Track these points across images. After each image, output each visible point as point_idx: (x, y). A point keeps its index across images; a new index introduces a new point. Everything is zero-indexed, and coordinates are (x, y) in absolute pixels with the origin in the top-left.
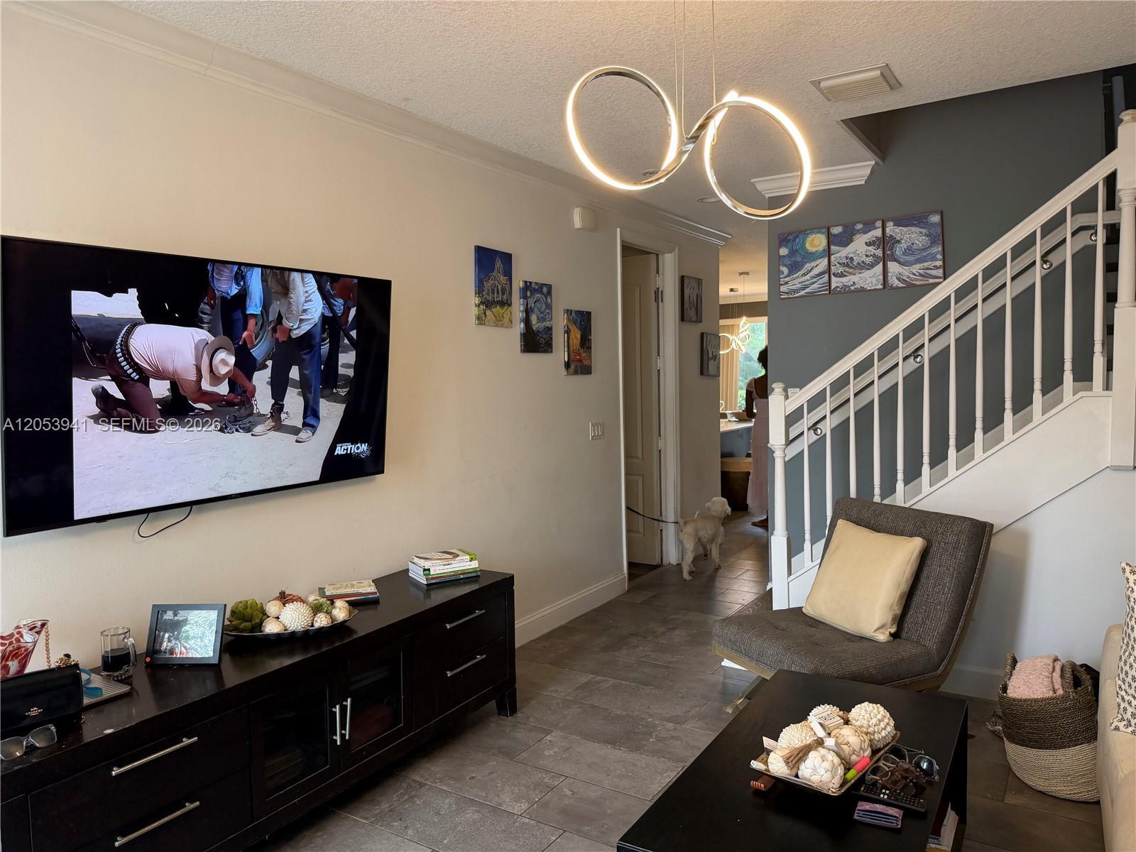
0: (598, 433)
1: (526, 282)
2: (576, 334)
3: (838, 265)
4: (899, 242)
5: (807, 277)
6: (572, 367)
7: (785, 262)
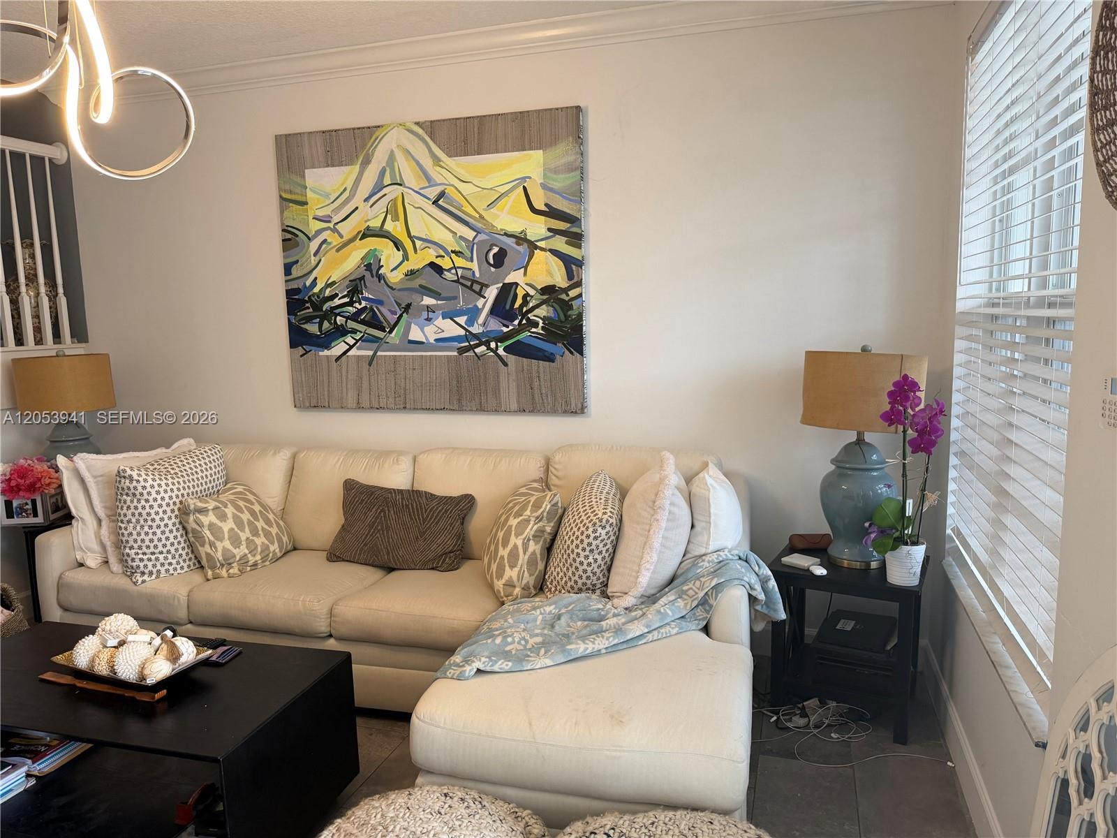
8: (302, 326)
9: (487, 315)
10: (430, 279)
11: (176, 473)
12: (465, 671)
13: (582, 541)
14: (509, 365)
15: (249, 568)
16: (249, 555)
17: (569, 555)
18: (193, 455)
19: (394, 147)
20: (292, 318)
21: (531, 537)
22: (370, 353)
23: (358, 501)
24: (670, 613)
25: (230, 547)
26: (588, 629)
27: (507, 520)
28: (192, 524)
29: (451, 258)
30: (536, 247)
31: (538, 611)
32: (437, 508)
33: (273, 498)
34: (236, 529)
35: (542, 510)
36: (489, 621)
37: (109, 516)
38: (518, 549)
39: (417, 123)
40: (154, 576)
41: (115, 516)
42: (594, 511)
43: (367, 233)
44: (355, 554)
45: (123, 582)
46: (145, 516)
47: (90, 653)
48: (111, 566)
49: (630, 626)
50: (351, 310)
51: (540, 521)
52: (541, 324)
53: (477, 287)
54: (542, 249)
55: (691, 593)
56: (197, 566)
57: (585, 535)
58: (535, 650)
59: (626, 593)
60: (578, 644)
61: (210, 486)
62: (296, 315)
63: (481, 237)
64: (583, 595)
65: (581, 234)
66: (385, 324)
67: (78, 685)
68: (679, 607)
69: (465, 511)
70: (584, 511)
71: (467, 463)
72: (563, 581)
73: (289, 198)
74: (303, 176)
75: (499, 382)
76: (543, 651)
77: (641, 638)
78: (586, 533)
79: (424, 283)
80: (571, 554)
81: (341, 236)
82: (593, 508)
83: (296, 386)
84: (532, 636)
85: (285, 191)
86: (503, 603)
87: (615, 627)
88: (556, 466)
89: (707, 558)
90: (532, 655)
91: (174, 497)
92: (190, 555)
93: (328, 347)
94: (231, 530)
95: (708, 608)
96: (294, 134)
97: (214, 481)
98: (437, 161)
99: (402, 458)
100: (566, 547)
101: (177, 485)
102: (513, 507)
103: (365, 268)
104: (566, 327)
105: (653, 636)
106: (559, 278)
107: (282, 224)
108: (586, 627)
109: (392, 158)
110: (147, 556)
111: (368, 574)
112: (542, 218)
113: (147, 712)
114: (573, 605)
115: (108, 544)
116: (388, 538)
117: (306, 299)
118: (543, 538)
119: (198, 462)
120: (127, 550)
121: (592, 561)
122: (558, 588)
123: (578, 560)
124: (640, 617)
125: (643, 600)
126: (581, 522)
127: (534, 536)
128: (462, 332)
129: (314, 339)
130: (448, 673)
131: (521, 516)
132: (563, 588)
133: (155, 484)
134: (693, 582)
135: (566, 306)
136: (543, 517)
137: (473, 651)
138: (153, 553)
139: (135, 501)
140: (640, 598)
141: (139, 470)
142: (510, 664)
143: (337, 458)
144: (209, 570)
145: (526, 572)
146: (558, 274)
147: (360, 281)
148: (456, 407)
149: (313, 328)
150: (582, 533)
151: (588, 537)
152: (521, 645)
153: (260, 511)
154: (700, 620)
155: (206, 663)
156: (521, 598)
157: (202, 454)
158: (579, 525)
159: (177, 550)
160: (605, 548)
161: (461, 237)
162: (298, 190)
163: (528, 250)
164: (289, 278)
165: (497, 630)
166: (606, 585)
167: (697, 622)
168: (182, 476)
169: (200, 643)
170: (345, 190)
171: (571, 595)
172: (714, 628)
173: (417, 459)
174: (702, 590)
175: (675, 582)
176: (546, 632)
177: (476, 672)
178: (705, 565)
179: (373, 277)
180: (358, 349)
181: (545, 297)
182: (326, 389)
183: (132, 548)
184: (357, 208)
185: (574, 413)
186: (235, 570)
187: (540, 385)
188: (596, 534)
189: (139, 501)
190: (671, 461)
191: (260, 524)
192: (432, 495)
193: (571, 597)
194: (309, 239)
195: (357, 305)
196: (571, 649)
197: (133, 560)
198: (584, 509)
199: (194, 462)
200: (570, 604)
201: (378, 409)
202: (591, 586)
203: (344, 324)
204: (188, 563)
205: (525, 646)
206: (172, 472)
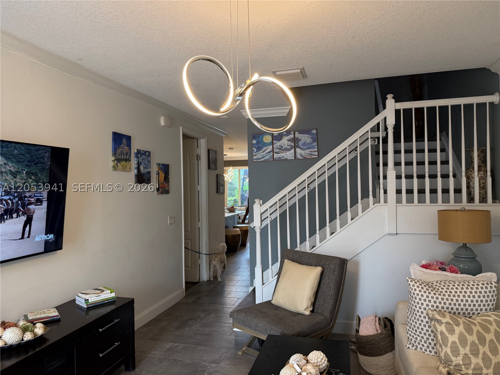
0: (172, 221)
1: (138, 150)
2: (162, 175)
3: (276, 149)
4: (300, 140)
5: (264, 153)
6: (160, 190)
7: (255, 146)
40: (414, 348)
46: (413, 310)
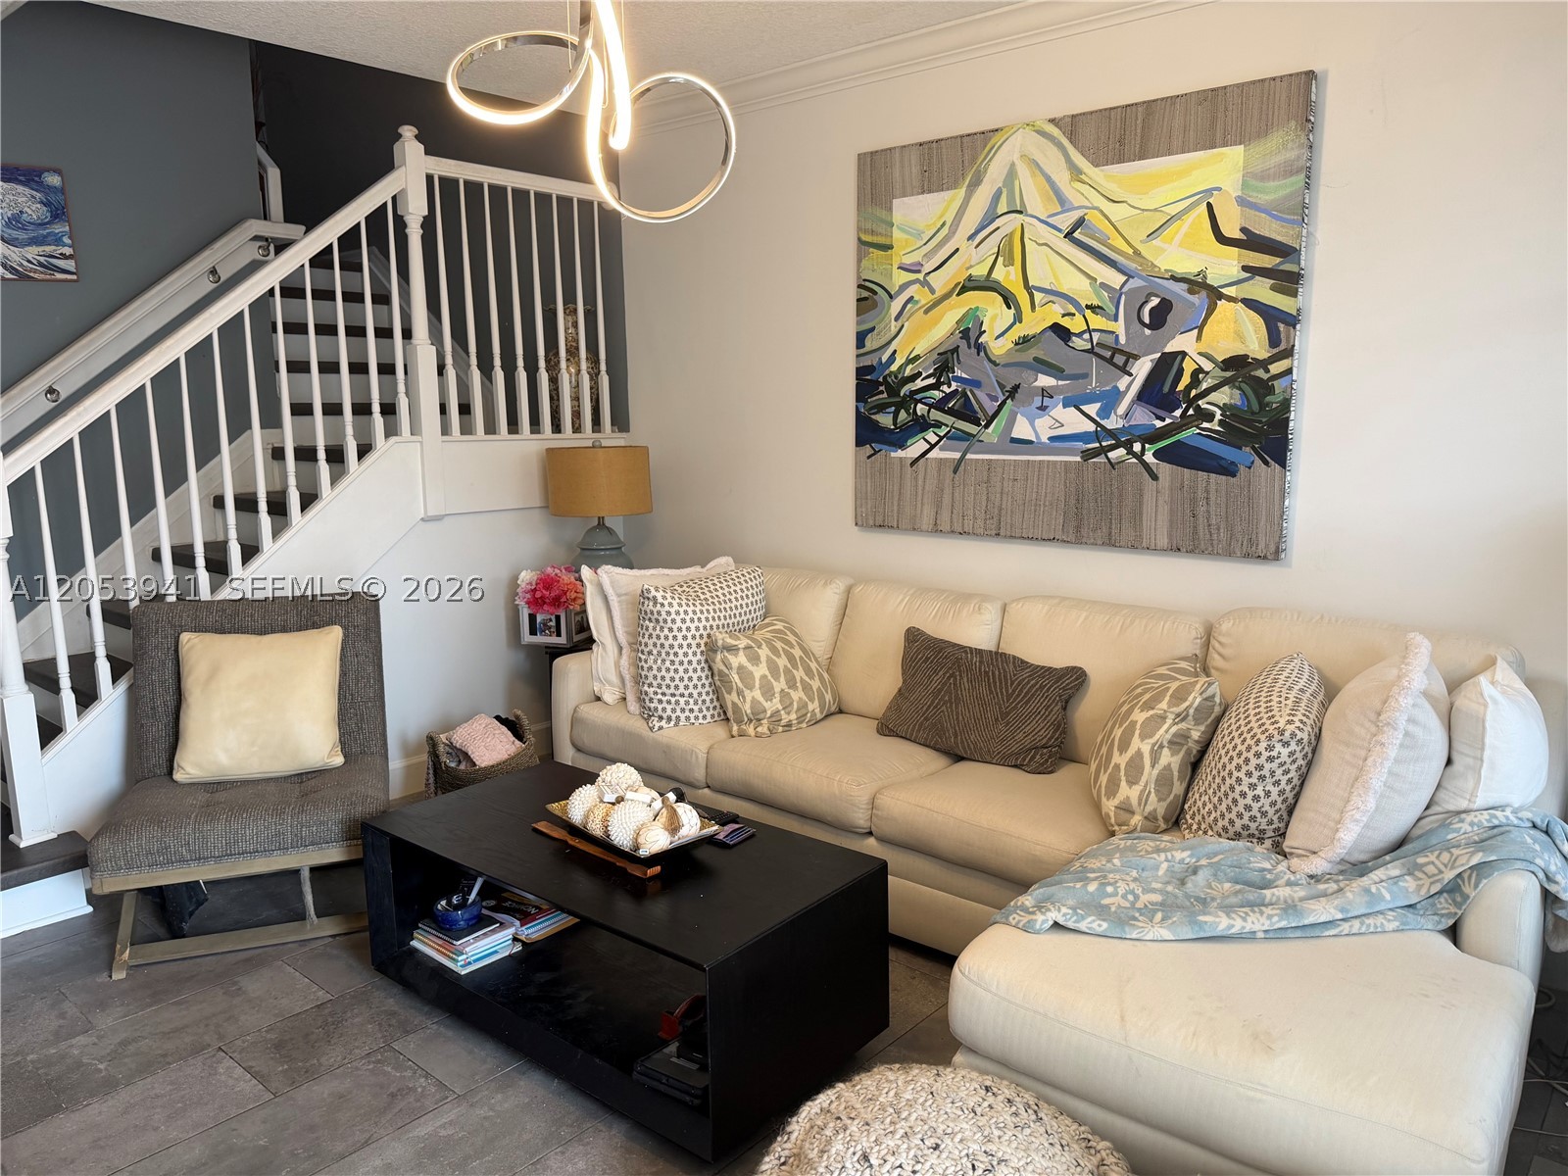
8: (873, 417)
9: (1132, 401)
10: (1053, 349)
11: (706, 599)
12: (1036, 920)
13: (1247, 761)
14: (1160, 479)
15: (781, 729)
16: (782, 712)
17: (1224, 779)
18: (728, 578)
19: (1016, 158)
20: (861, 405)
21: (1165, 744)
22: (957, 455)
23: (921, 659)
24: (1388, 897)
25: (761, 699)
26: (1240, 897)
27: (1130, 712)
28: (719, 665)
29: (1084, 316)
30: (1221, 296)
31: (1163, 855)
32: (1028, 682)
33: (818, 642)
34: (770, 677)
35: (1187, 704)
36: (1086, 855)
37: (630, 644)
38: (1142, 758)
39: (1052, 121)
40: (672, 723)
41: (636, 645)
42: (1273, 716)
43: (969, 285)
44: (913, 730)
45: (638, 725)
46: (667, 648)
47: (585, 806)
48: (629, 704)
49: (1312, 905)
50: (937, 394)
51: (1182, 720)
52: (1218, 417)
53: (1119, 360)
54: (1230, 299)
55: (1431, 869)
56: (723, 717)
57: (1253, 752)
58: (1149, 912)
59: (1315, 853)
60: (1218, 917)
61: (745, 619)
62: (866, 402)
63: (1134, 283)
64: (1241, 844)
65: (1299, 274)
66: (980, 415)
67: (571, 842)
68: (1406, 889)
69: (1070, 691)
70: (1256, 714)
71: (1079, 622)
72: (1212, 818)
73: (870, 241)
74: (890, 209)
75: (1141, 504)
76: (1159, 916)
77: (1329, 926)
78: (1254, 749)
79: (1041, 355)
80: (1227, 779)
81: (932, 291)
82: (1271, 711)
83: (860, 497)
84: (1146, 891)
85: (866, 232)
86: (1113, 834)
87: (1286, 902)
88: (1222, 639)
89: (1469, 818)
90: (1141, 918)
91: (701, 629)
92: (715, 703)
93: (902, 446)
94: (764, 677)
95: (1459, 899)
96: (882, 150)
97: (750, 613)
98: (1076, 173)
99: (988, 606)
100: (1220, 766)
101: (706, 614)
102: (1141, 694)
103: (961, 335)
104: (1260, 422)
105: (1351, 927)
106: (1254, 341)
107: (859, 277)
108: (1237, 893)
109: (1011, 174)
110: (667, 698)
111: (926, 760)
112: (1235, 250)
113: (638, 890)
114: (1222, 856)
115: (627, 677)
116: (957, 714)
117: (881, 380)
118: (1185, 747)
119: (733, 588)
120: (646, 688)
121: (1262, 794)
122: (1203, 827)
123: (1238, 789)
124: (1332, 894)
125: (1344, 868)
126: (1249, 731)
127: (1171, 742)
128: (1091, 427)
129: (886, 435)
130: (1011, 918)
131: (1153, 709)
132: (1211, 827)
133: (681, 610)
134: (1437, 853)
135: (1264, 388)
136: (1187, 715)
137: (1053, 895)
138: (673, 695)
139: (658, 628)
140: (1339, 863)
141: (664, 591)
142: (1105, 925)
143: (901, 597)
144: (735, 725)
145: (1153, 794)
146: (1254, 338)
147: (953, 354)
148: (1072, 537)
149: (885, 420)
150: (1249, 749)
151: (1258, 755)
152: (1127, 900)
153: (801, 657)
154: (1442, 915)
155: (710, 840)
156: (1141, 831)
157: (738, 577)
158: (1245, 735)
159: (700, 694)
160: (1286, 777)
161: (1103, 286)
162: (882, 229)
163: (1207, 300)
164: (862, 351)
165: (1094, 872)
166: (1283, 835)
167: (1436, 918)
168: (713, 603)
169: (708, 813)
170: (944, 224)
171: (1221, 840)
172: (1468, 931)
173: (1007, 609)
174: (1452, 868)
175: (1404, 849)
176: (1170, 888)
177: (1052, 926)
178: (1465, 828)
179: (969, 347)
180: (941, 449)
181: (1228, 374)
182: (896, 503)
183: (650, 685)
184: (957, 250)
185: (1263, 558)
186: (763, 729)
187: (1208, 512)
188: (1272, 753)
189: (662, 628)
190: (1423, 650)
191: (799, 674)
192: (1023, 662)
193: (1220, 843)
194: (891, 297)
195: (945, 388)
196: (1206, 922)
197: (651, 700)
198: (1257, 710)
199: (728, 586)
200: (1216, 854)
201: (961, 533)
202: (1256, 833)
203: (926, 414)
204: (712, 712)
205: (1133, 904)
206: (702, 597)
